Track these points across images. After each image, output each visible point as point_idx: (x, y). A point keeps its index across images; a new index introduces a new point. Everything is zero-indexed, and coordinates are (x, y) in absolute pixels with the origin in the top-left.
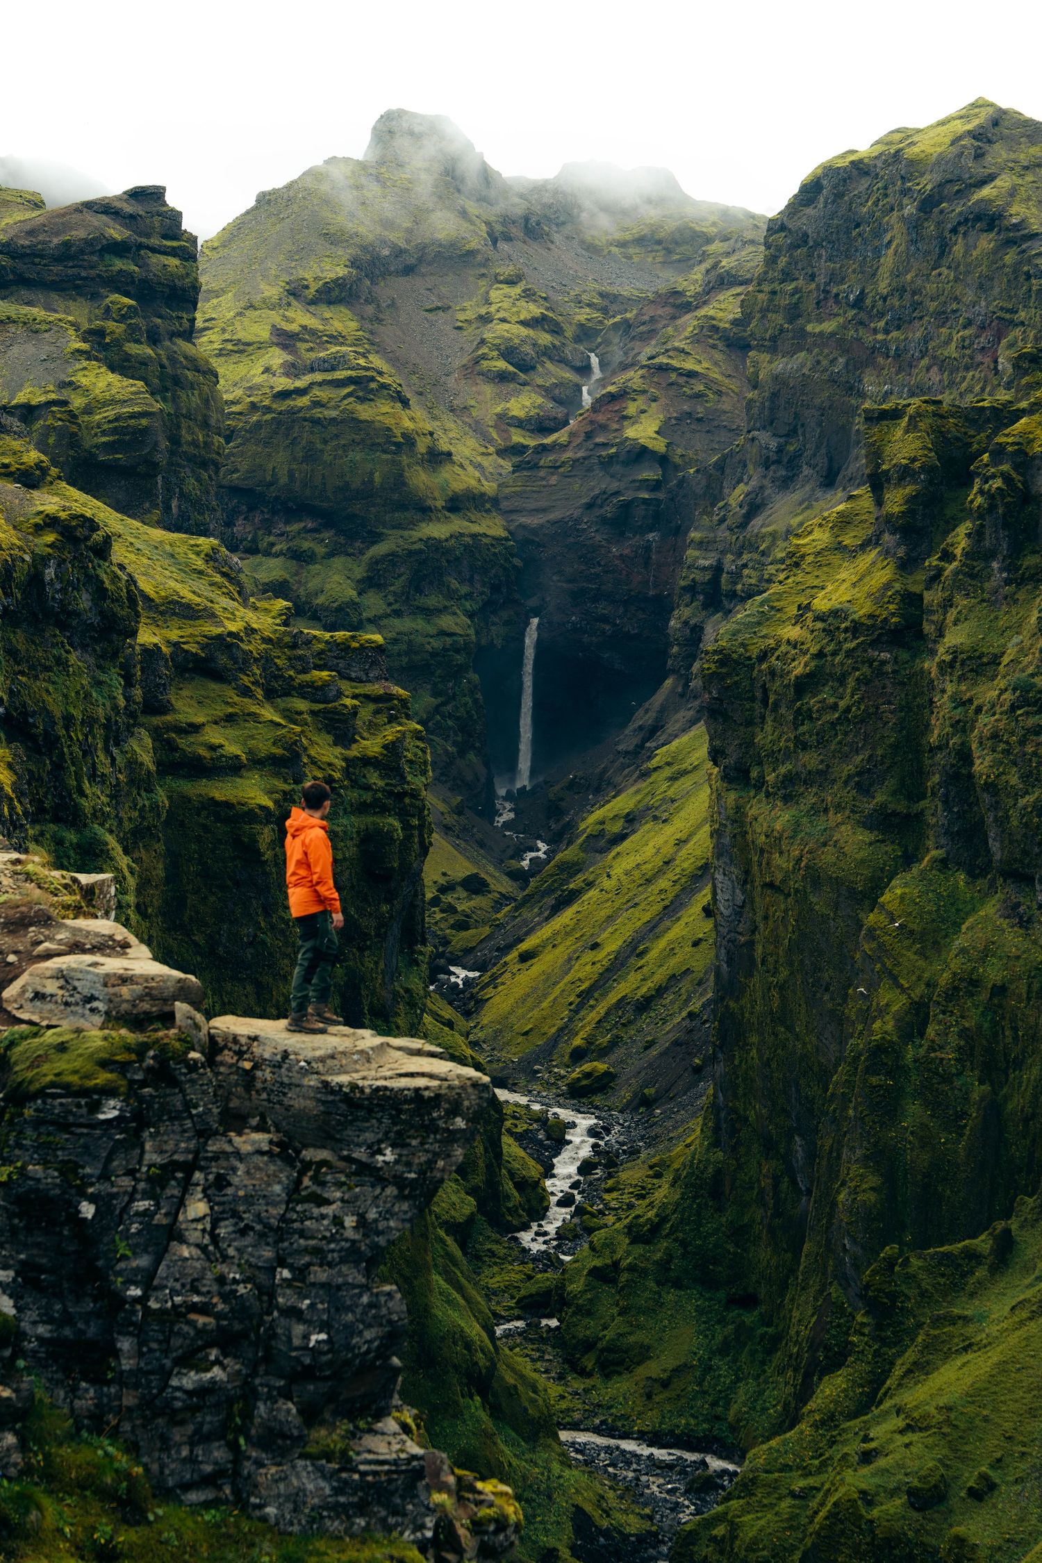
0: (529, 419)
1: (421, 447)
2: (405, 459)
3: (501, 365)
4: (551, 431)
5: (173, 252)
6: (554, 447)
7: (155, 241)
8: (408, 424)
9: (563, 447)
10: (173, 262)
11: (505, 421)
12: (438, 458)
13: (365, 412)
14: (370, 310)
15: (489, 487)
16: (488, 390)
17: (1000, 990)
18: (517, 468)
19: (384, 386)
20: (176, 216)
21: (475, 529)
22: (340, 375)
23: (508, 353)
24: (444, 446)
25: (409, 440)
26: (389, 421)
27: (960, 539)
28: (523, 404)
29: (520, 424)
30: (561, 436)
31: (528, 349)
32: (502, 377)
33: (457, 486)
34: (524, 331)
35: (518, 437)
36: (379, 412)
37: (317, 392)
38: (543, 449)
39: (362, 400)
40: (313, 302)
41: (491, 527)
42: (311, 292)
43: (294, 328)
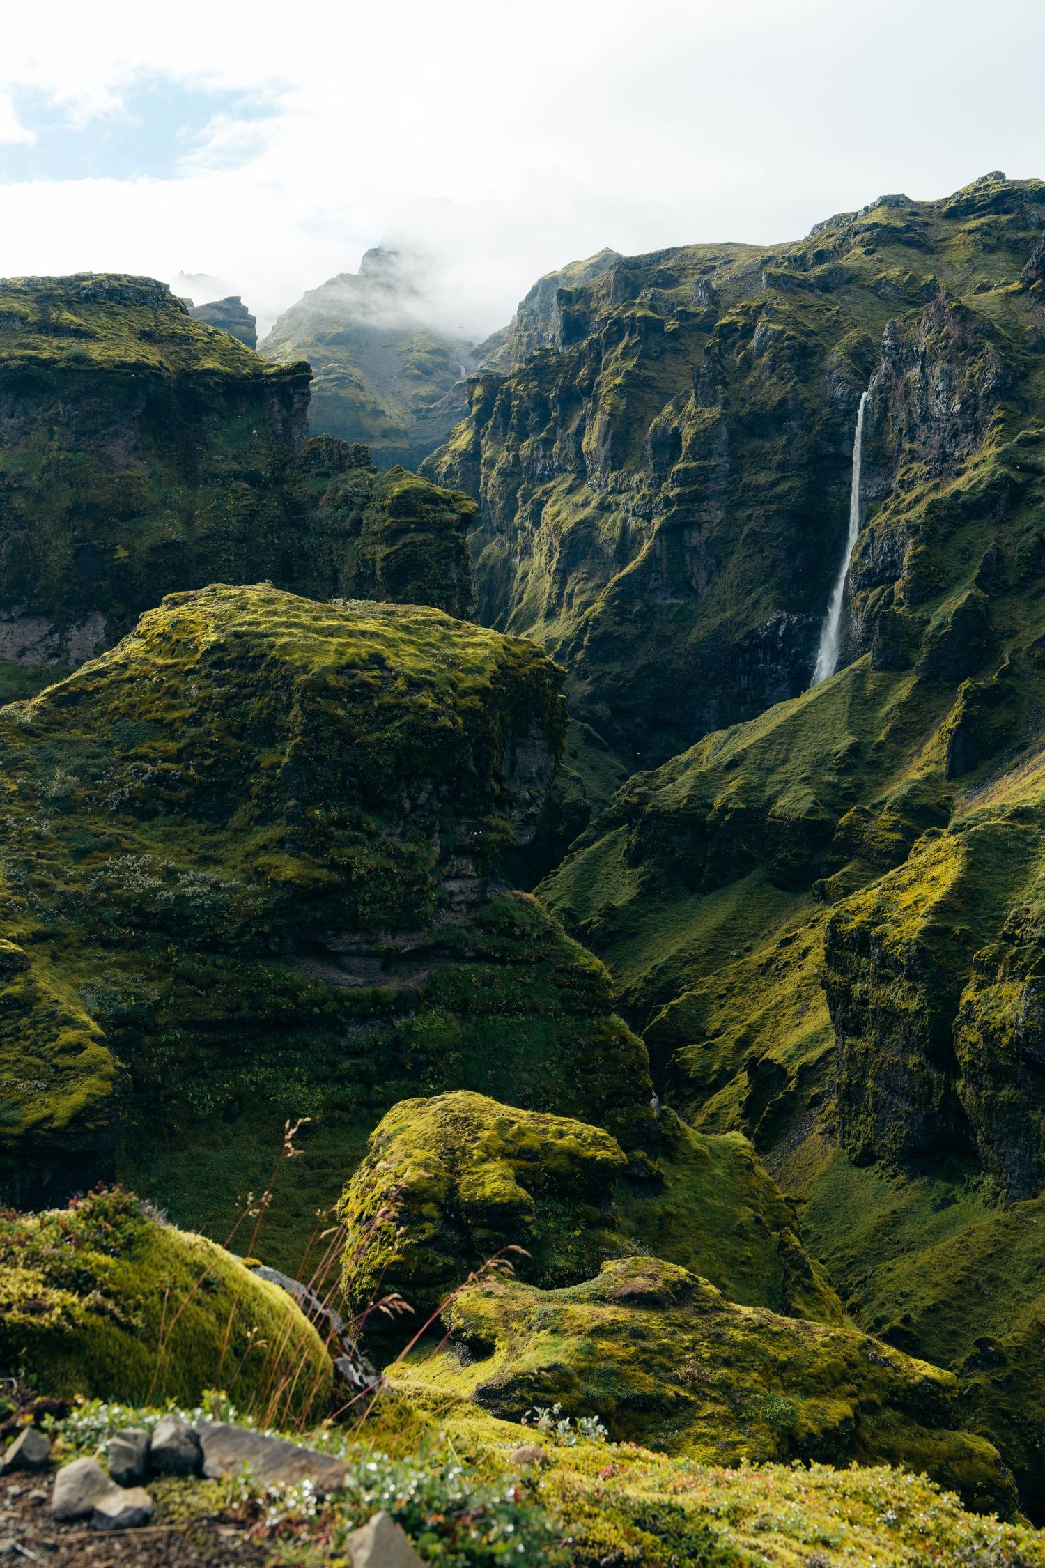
0: (427, 397)
1: (369, 408)
2: (361, 414)
3: (416, 372)
4: (434, 401)
5: (244, 324)
6: (436, 409)
7: (237, 320)
8: (362, 398)
9: (439, 409)
10: (245, 328)
11: (417, 398)
12: (377, 413)
13: (343, 393)
14: (356, 347)
15: (403, 426)
16: (410, 383)
17: (493, 567)
18: (418, 418)
19: (351, 381)
20: (245, 309)
21: (395, 445)
22: (331, 377)
23: (419, 366)
24: (381, 408)
25: (363, 405)
26: (353, 397)
27: (490, 423)
28: (425, 390)
29: (423, 399)
30: (438, 404)
31: (429, 364)
32: (416, 378)
33: (386, 426)
34: (428, 356)
35: (422, 405)
36: (350, 393)
37: (321, 384)
38: (429, 410)
39: (341, 388)
40: (328, 344)
41: (402, 444)
42: (327, 339)
43: (318, 356)
